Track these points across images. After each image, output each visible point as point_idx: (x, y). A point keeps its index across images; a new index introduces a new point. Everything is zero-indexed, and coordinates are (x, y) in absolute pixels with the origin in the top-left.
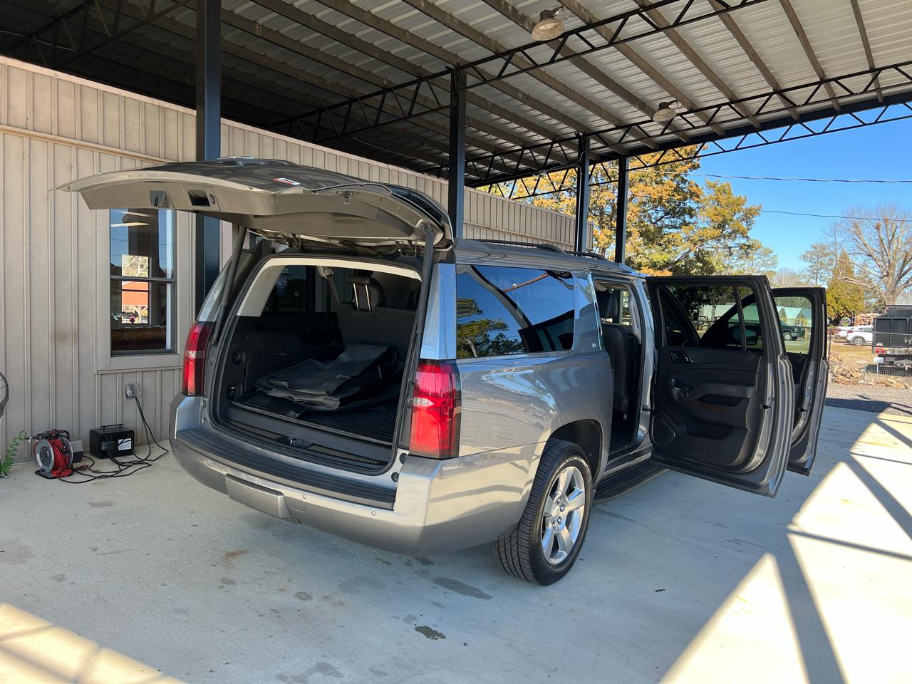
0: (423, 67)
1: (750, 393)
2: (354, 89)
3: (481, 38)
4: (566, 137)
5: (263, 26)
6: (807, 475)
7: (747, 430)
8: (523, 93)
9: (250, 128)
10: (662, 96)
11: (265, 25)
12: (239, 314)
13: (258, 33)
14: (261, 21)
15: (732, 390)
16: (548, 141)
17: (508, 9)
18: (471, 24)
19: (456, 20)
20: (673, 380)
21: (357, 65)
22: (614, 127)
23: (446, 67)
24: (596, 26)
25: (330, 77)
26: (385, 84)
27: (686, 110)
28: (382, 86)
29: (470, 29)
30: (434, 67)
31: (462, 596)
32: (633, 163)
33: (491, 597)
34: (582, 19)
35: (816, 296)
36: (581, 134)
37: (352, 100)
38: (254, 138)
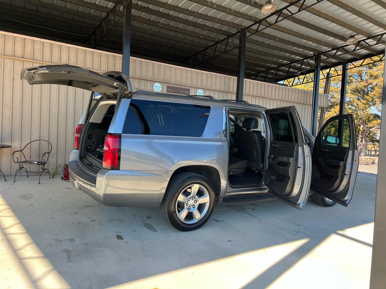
0: (230, 31)
1: (291, 160)
2: (207, 44)
3: (247, 16)
4: (310, 56)
5: (162, 23)
6: (346, 206)
7: (290, 177)
8: (279, 38)
9: (149, 61)
10: (350, 32)
11: (164, 23)
12: (90, 122)
13: (160, 26)
14: (161, 22)
15: (285, 159)
16: (302, 58)
17: (252, 3)
18: (241, 11)
19: (233, 11)
20: (272, 156)
21: (204, 34)
22: (331, 49)
23: (237, 30)
24: (294, 4)
25: (196, 40)
26: (217, 40)
27: (366, 38)
28: (215, 41)
29: (241, 13)
30: (234, 31)
31: (147, 229)
32: (350, 65)
33: (157, 231)
34: (288, 3)
35: (350, 118)
36: (316, 54)
37: (206, 48)
38: (150, 65)
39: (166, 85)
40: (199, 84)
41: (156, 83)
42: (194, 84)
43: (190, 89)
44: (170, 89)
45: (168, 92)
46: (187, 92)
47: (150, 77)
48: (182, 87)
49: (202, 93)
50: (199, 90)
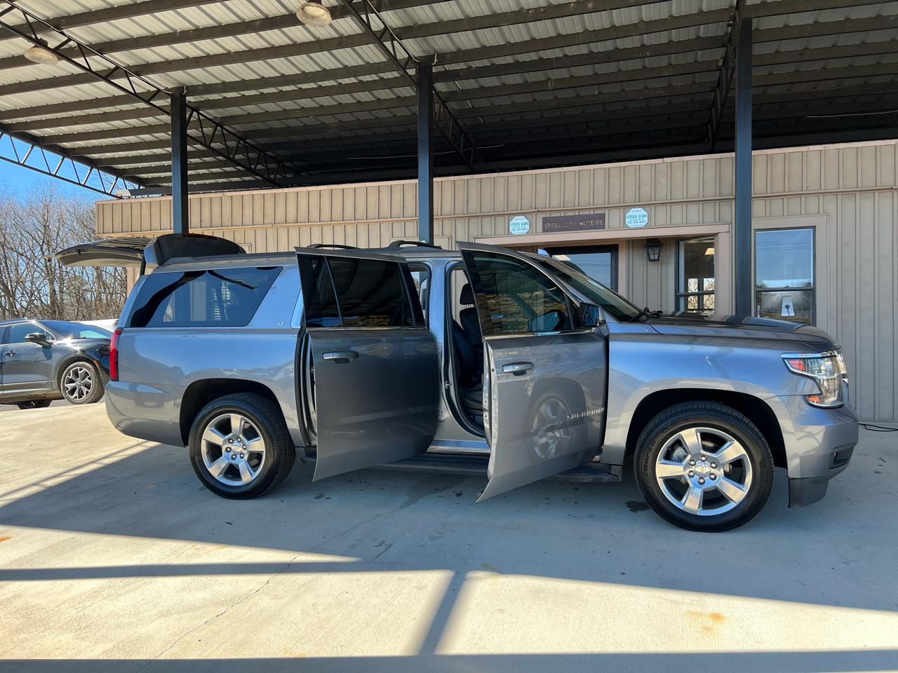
39: (540, 217)
40: (630, 197)
41: (516, 217)
42: (615, 197)
43: (604, 215)
44: (551, 224)
45: (545, 230)
46: (597, 221)
47: (500, 207)
48: (582, 213)
49: (643, 216)
50: (633, 209)
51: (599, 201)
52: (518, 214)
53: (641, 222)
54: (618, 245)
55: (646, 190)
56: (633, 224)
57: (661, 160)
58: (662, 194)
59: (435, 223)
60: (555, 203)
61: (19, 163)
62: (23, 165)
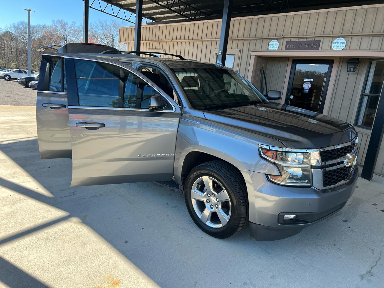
39: (286, 40)
40: (337, 30)
41: (273, 41)
42: (328, 31)
43: (320, 41)
44: (290, 46)
45: (287, 49)
46: (315, 45)
47: (265, 35)
48: (308, 40)
49: (343, 43)
50: (338, 39)
51: (318, 32)
52: (274, 39)
53: (341, 47)
54: (334, 60)
55: (348, 26)
56: (336, 48)
57: (361, 6)
58: (358, 30)
59: (229, 43)
60: (294, 33)
61: (102, 11)
62: (103, 12)
